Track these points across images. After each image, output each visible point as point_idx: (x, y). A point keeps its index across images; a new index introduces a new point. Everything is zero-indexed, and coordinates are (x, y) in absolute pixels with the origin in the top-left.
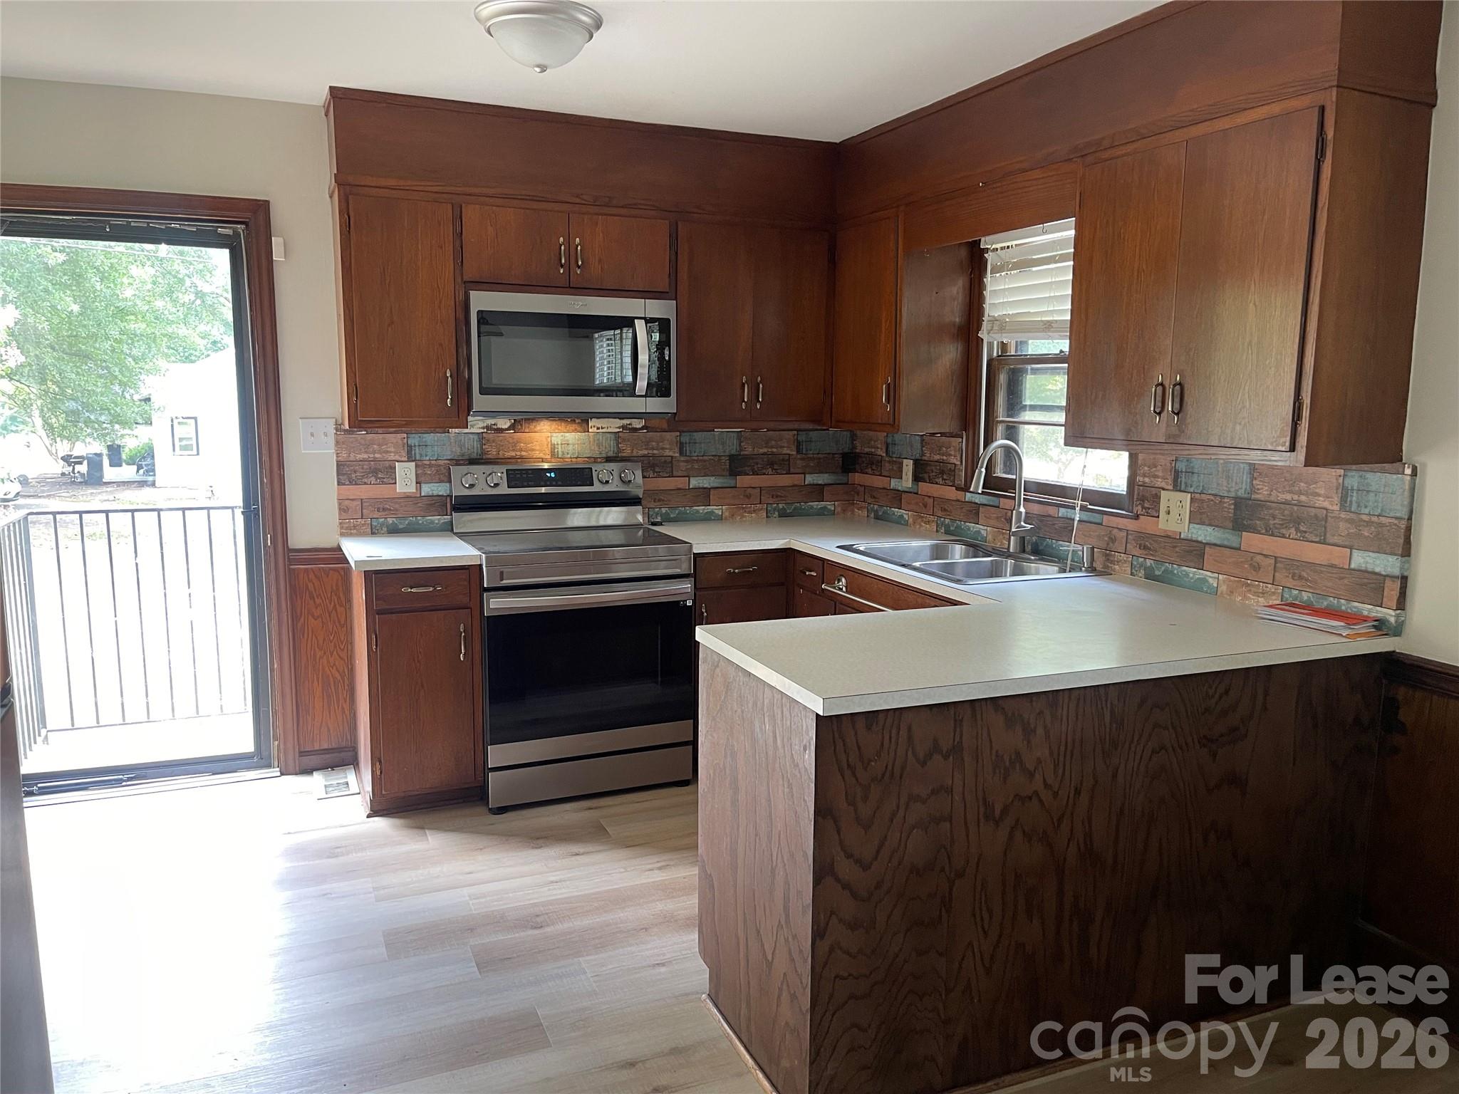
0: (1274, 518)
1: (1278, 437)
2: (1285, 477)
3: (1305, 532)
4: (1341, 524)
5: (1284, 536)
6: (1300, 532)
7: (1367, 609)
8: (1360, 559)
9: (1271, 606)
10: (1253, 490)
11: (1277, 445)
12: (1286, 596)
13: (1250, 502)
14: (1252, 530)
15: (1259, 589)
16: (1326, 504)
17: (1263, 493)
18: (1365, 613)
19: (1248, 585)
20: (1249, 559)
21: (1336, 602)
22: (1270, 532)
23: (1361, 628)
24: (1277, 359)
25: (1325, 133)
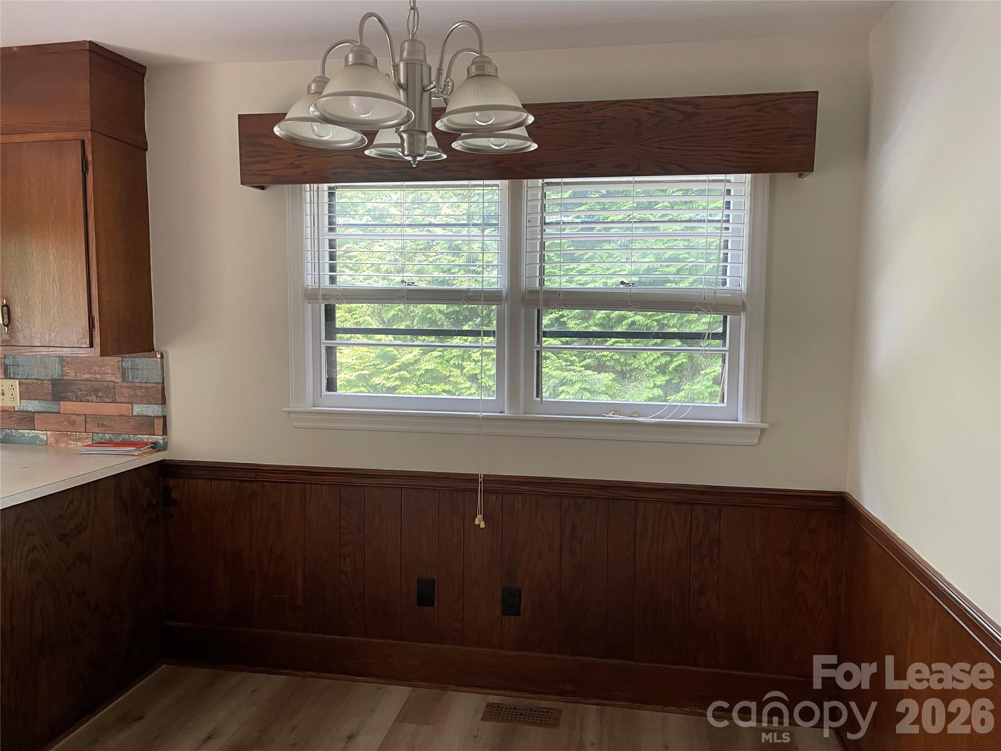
0: (81, 390)
1: (81, 339)
2: (84, 364)
3: (102, 397)
4: (124, 390)
5: (88, 401)
6: (99, 397)
7: (146, 438)
8: (138, 409)
9: (88, 446)
10: (64, 374)
11: (81, 344)
12: (95, 438)
13: (63, 382)
14: (66, 400)
15: (76, 437)
16: (113, 379)
17: (71, 375)
18: (146, 440)
19: (68, 436)
20: (67, 418)
21: (127, 437)
22: (79, 399)
23: (146, 449)
24: (73, 291)
25: (87, 157)
